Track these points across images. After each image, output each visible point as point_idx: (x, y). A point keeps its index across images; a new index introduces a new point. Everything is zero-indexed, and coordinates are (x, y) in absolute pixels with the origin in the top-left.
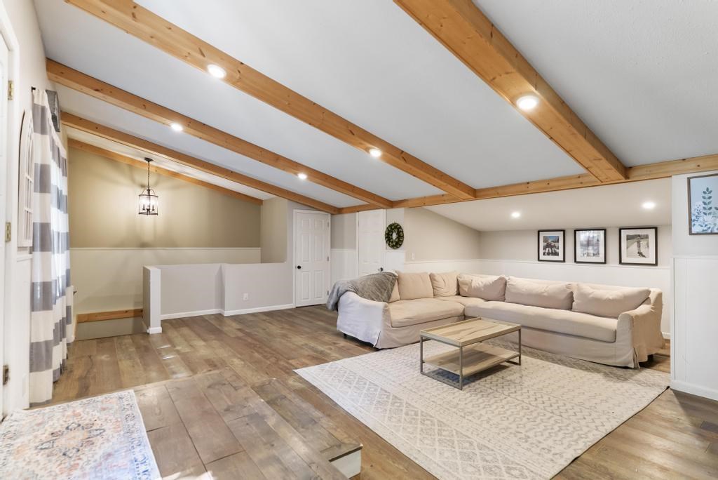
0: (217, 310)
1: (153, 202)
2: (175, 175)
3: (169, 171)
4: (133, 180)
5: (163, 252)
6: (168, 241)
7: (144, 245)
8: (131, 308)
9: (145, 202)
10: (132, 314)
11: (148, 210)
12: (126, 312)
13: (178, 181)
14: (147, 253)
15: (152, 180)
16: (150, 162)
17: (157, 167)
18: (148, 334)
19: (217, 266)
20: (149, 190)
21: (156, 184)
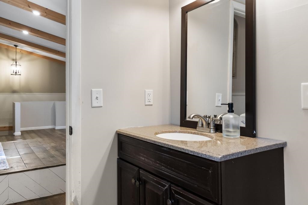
0: (52, 126)
1: (18, 69)
2: (31, 53)
3: (27, 51)
4: (8, 57)
5: (25, 95)
6: (27, 90)
7: (14, 92)
8: (7, 125)
9: (14, 68)
10: (8, 129)
11: (16, 73)
12: (5, 127)
13: (32, 56)
14: (16, 96)
15: (18, 57)
16: (17, 47)
17: (21, 50)
18: (14, 135)
19: (53, 102)
20: (16, 62)
21: (21, 58)
